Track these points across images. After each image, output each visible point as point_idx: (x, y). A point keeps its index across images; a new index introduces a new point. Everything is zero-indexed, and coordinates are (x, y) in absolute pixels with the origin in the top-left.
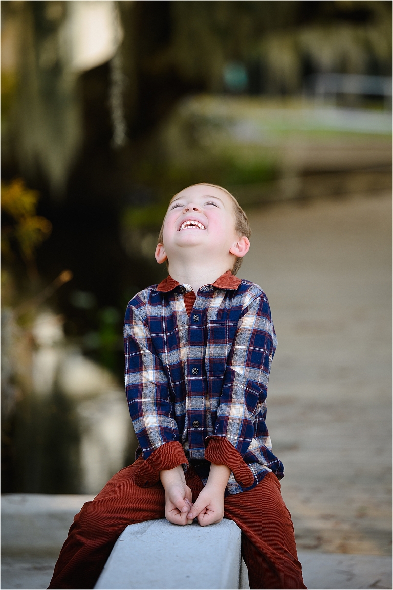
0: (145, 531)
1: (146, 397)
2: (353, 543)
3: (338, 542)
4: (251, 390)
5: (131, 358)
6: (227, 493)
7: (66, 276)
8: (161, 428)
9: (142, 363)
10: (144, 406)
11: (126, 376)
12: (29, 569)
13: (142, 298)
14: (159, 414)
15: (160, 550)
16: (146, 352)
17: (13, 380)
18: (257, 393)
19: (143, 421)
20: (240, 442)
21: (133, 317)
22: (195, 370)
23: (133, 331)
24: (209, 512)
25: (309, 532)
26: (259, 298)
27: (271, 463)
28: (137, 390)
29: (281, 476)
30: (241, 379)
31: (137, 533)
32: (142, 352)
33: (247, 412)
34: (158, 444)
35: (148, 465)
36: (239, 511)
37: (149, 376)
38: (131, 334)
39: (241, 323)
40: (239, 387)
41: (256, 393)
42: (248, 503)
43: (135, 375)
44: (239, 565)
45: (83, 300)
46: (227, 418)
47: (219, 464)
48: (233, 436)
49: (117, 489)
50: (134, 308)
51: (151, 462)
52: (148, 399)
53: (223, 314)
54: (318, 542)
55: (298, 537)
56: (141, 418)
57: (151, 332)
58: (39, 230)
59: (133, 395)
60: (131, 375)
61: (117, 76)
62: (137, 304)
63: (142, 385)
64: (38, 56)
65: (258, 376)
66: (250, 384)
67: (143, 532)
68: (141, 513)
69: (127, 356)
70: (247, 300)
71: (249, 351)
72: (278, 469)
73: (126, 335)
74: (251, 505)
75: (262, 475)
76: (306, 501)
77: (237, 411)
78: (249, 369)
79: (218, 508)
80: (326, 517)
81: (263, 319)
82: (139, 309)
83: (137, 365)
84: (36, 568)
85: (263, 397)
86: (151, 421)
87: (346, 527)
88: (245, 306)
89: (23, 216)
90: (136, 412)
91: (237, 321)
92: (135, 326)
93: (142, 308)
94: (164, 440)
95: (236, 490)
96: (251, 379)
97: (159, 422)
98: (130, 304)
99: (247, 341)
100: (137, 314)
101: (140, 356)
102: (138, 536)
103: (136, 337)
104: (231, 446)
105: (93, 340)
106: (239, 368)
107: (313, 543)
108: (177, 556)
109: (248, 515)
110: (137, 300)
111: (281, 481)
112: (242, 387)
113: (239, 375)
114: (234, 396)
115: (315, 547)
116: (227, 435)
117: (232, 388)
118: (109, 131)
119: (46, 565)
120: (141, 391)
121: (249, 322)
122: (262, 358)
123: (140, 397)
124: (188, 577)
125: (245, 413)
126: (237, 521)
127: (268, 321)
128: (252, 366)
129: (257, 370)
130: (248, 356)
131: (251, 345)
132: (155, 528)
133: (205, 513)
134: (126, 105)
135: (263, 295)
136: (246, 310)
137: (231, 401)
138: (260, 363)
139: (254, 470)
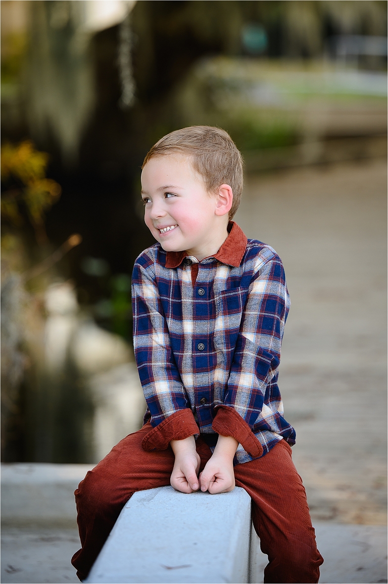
0: (153, 498)
1: (156, 361)
2: (370, 514)
3: (353, 513)
4: (262, 358)
5: (140, 320)
6: (236, 462)
7: (74, 240)
8: (173, 394)
9: (152, 326)
10: (154, 370)
11: (135, 338)
12: (36, 540)
13: (149, 255)
14: (170, 379)
15: (167, 517)
16: (155, 314)
17: (21, 347)
18: (269, 361)
19: (154, 387)
20: (249, 412)
21: (142, 276)
22: (201, 346)
23: (142, 291)
24: (217, 480)
25: (324, 503)
26: (271, 261)
27: (284, 430)
28: (147, 353)
29: (292, 443)
30: (251, 347)
31: (144, 500)
32: (151, 314)
33: (257, 381)
34: (170, 412)
35: (158, 433)
36: (249, 479)
37: (158, 339)
38: (140, 295)
39: (252, 288)
40: (249, 355)
41: (267, 360)
42: (258, 471)
43: (144, 337)
44: (248, 533)
45: (95, 267)
46: (236, 387)
47: (226, 435)
48: (241, 407)
49: (120, 457)
50: (141, 268)
51: (162, 430)
52: (159, 363)
53: (233, 283)
54: (333, 513)
55: (313, 508)
56: (152, 384)
57: (160, 293)
58: (48, 193)
59: (142, 358)
60: (140, 337)
61: (126, 34)
62: (145, 263)
63: (151, 348)
64: (49, 16)
65: (269, 343)
66: (261, 352)
67: (150, 499)
68: (145, 481)
69: (136, 317)
70: (258, 264)
71: (260, 317)
72: (290, 437)
73: (134, 295)
74: (261, 472)
75: (273, 444)
76: (322, 472)
77: (247, 380)
78: (260, 336)
79: (228, 476)
80: (341, 488)
81: (275, 283)
82: (148, 269)
83: (146, 327)
84: (43, 540)
85: (275, 364)
86: (163, 387)
87: (362, 497)
88: (256, 271)
89: (31, 179)
90: (146, 377)
91: (247, 287)
92: (144, 286)
93: (151, 267)
94: (176, 408)
95: (246, 458)
96: (263, 346)
97: (170, 387)
98: (137, 262)
99: (258, 307)
100: (146, 274)
101: (149, 317)
102: (145, 503)
103: (145, 297)
104: (238, 417)
105: (105, 308)
106: (250, 336)
107: (327, 513)
108: (184, 523)
109: (258, 483)
110: (144, 259)
111: (292, 448)
112: (252, 354)
113: (250, 342)
114: (243, 364)
115: (330, 518)
116: (235, 406)
117: (242, 356)
118: (117, 91)
119: (53, 536)
120: (151, 354)
121: (260, 287)
122: (273, 324)
123: (150, 361)
124: (195, 544)
125: (254, 383)
126: (247, 488)
127: (280, 285)
128: (263, 333)
129: (268, 336)
130: (259, 322)
131: (262, 311)
132: (161, 495)
133: (215, 481)
134: (135, 63)
135: (276, 258)
136: (257, 275)
137: (241, 369)
138: (272, 329)
139: (263, 438)
